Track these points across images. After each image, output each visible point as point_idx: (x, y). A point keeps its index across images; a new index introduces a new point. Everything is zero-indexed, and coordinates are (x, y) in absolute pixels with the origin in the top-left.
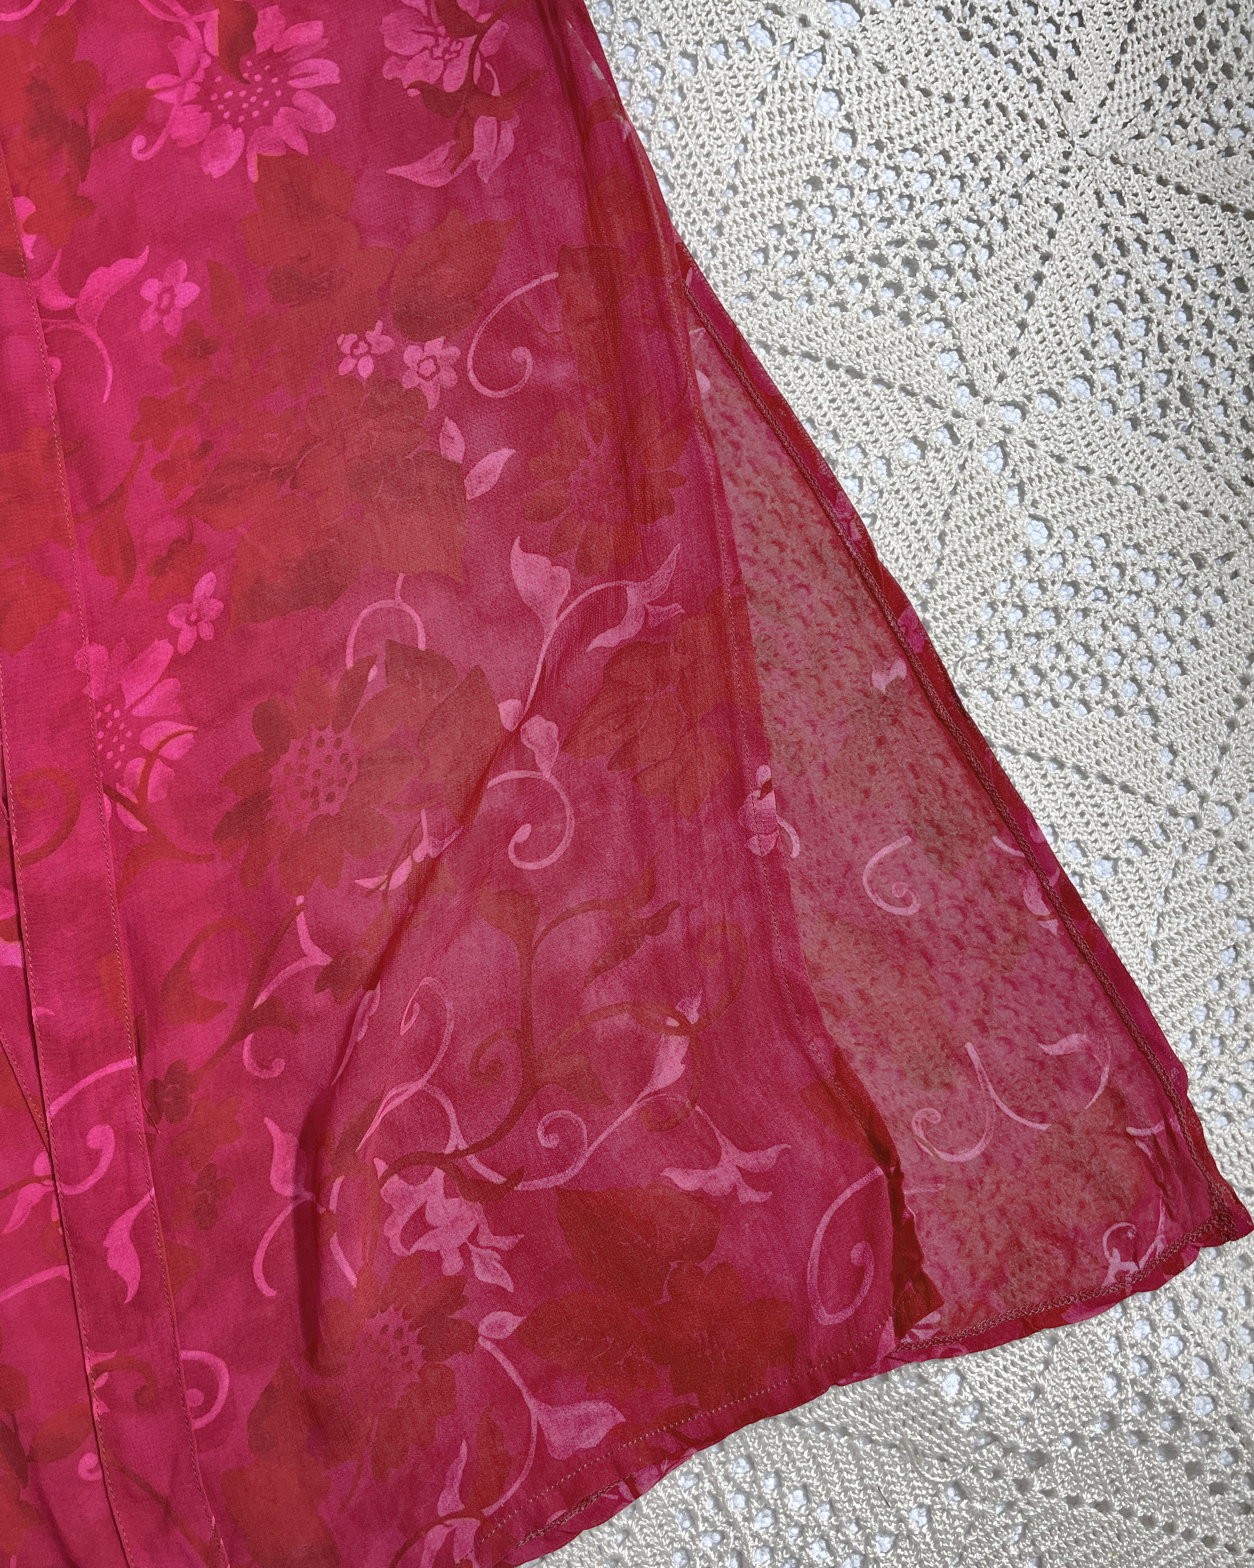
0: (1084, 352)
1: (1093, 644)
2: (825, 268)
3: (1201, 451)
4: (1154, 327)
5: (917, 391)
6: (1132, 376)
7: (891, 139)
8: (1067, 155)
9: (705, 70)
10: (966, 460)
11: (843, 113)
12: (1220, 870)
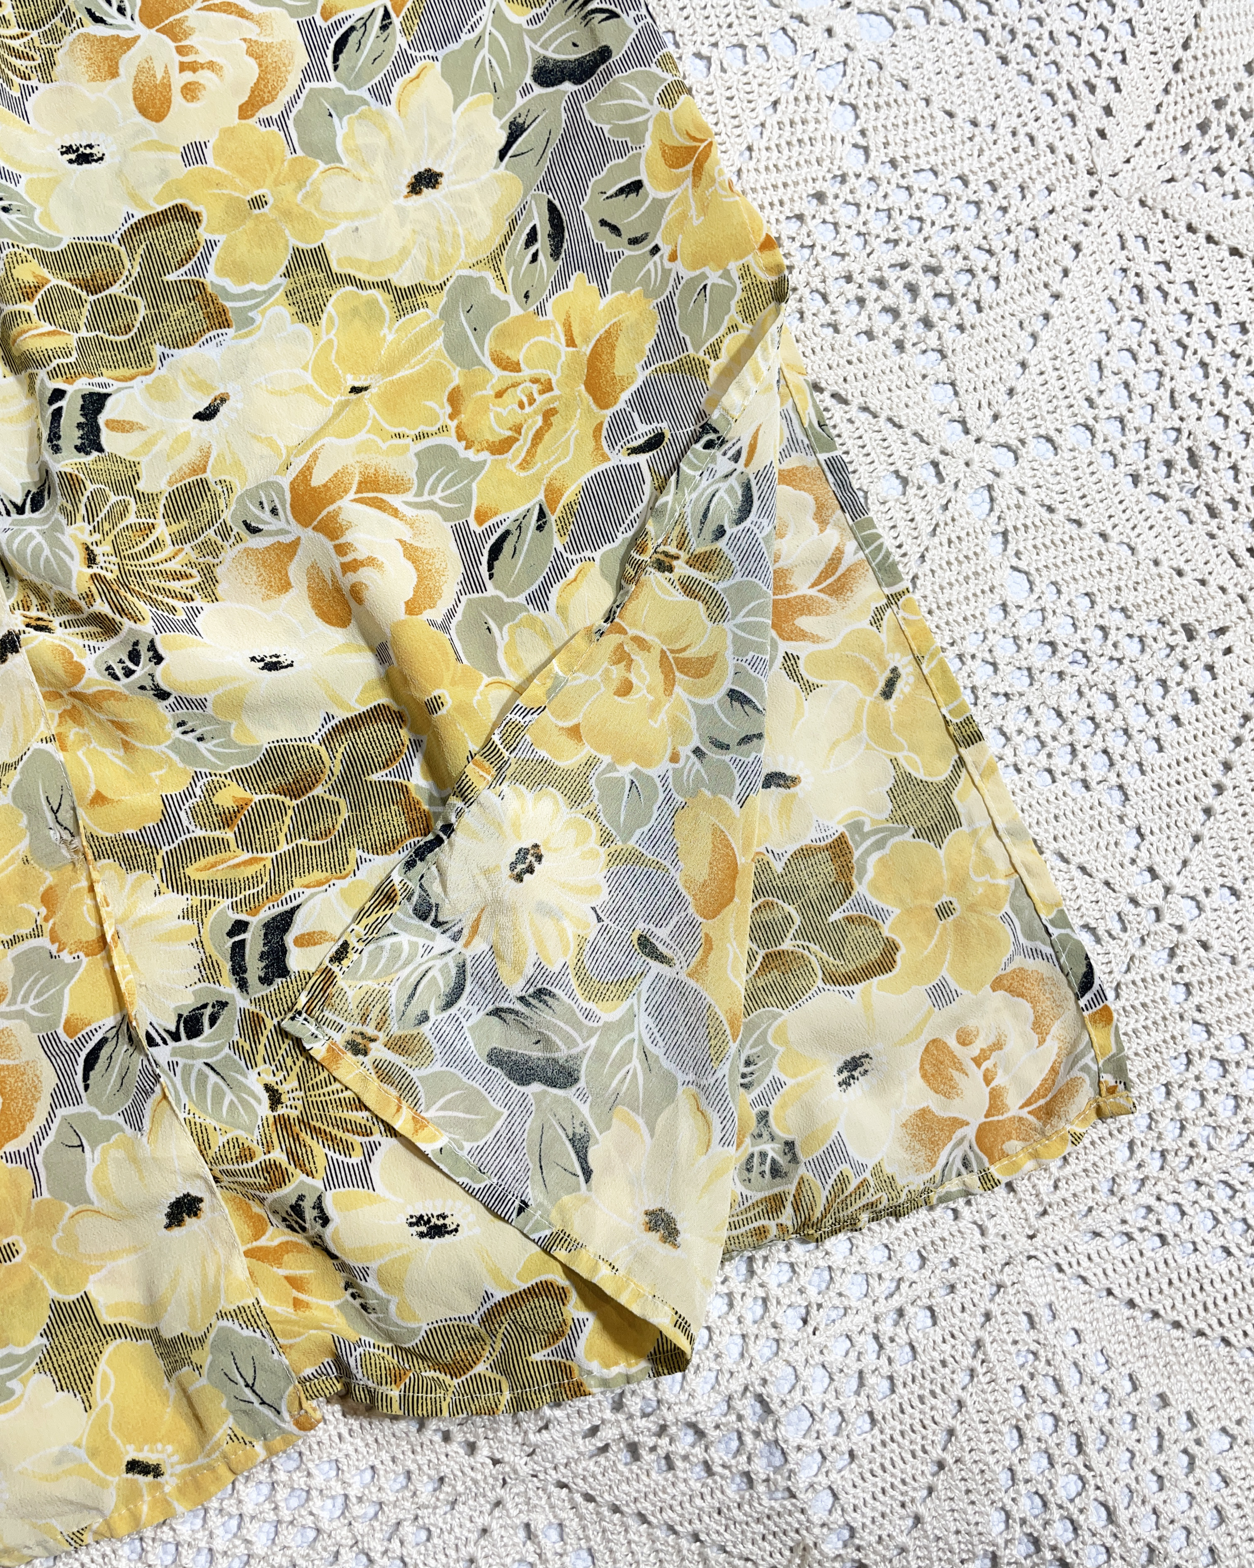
0: (1088, 399)
1: (1066, 711)
2: (821, 287)
3: (1206, 516)
4: (1166, 380)
5: (904, 423)
6: (1138, 430)
7: (906, 158)
8: (1093, 194)
9: (719, 73)
10: (949, 501)
11: (859, 128)
12: (1180, 969)
